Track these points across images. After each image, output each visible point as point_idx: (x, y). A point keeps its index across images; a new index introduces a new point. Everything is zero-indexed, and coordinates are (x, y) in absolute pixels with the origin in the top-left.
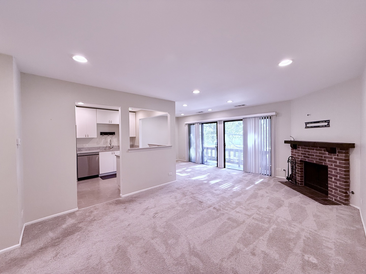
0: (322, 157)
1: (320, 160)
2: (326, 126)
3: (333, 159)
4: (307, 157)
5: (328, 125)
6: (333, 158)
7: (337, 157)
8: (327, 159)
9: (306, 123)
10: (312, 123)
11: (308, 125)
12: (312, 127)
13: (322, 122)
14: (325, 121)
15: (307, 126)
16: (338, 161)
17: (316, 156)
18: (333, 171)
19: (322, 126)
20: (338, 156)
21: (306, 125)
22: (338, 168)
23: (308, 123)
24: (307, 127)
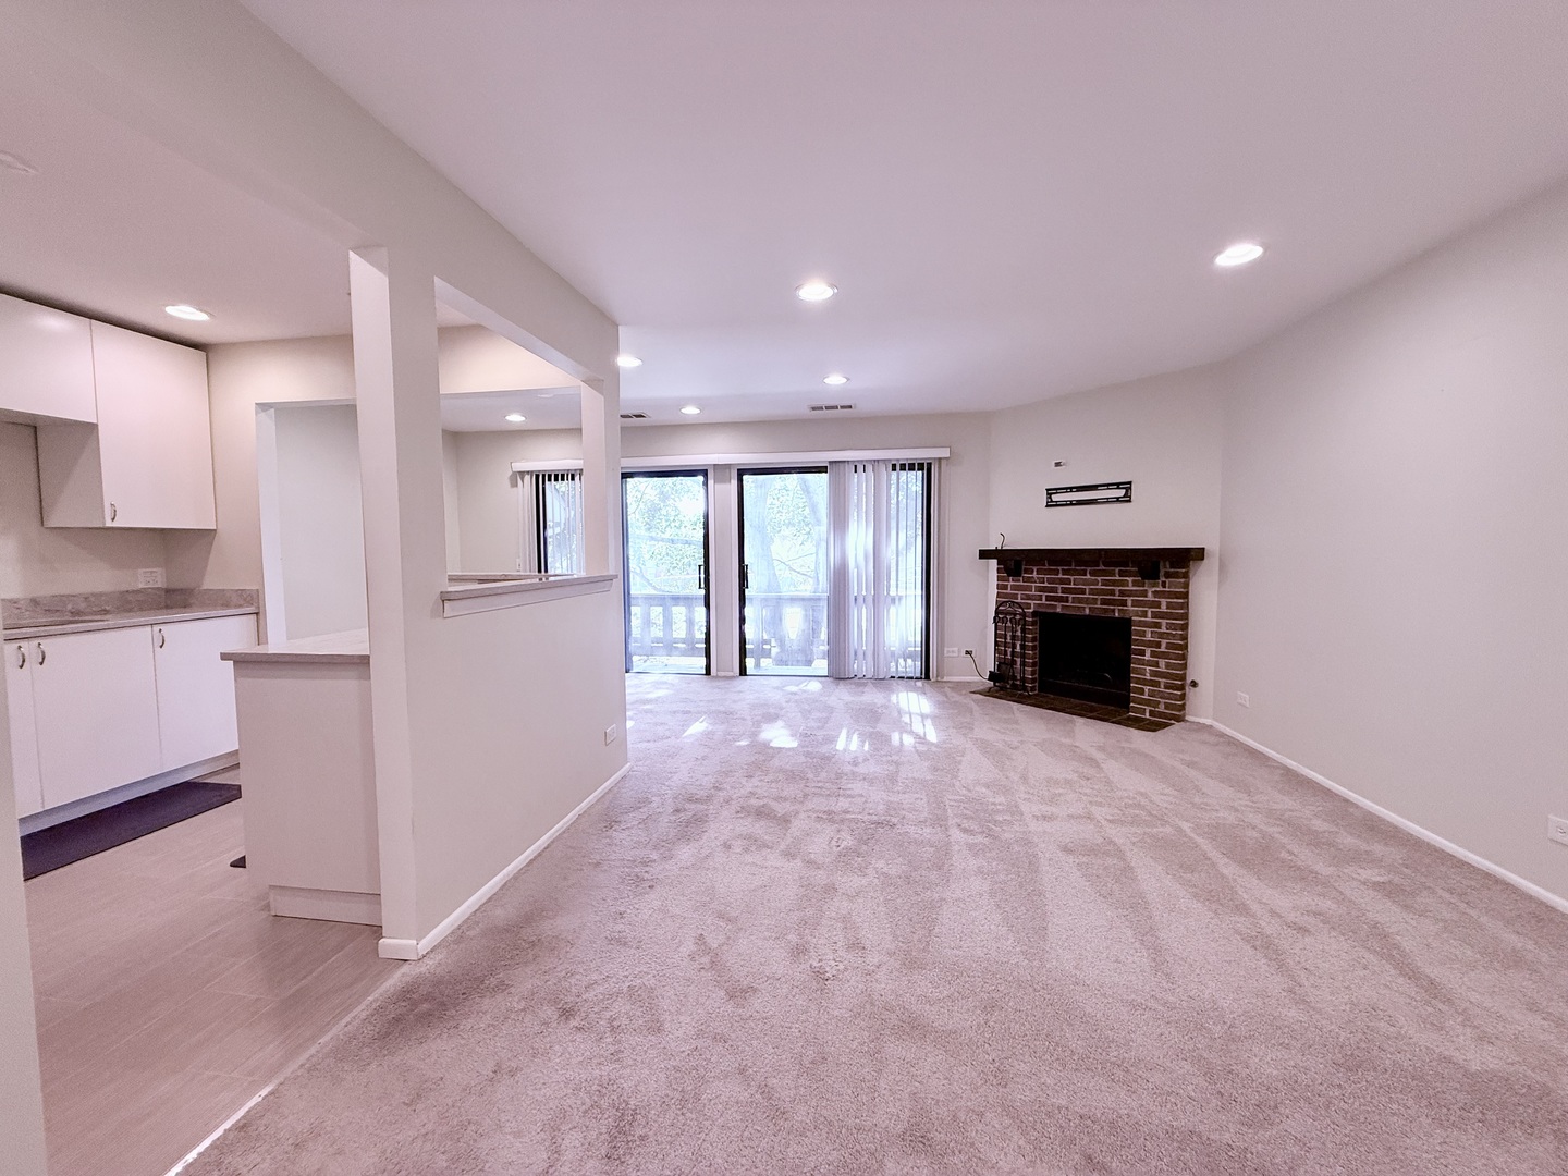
0: (1112, 593)
1: (1104, 602)
2: (1118, 500)
3: (1150, 597)
4: (1060, 599)
5: (1127, 499)
6: (1150, 594)
7: (1160, 589)
8: (1129, 600)
9: (1050, 492)
10: (1070, 489)
11: (1055, 498)
12: (1071, 503)
13: (1108, 486)
14: (1118, 486)
15: (1052, 501)
16: (1164, 602)
17: (1092, 592)
18: (1148, 631)
19: (1108, 501)
20: (1164, 585)
21: (1049, 495)
22: (1164, 622)
23: (1057, 490)
24: (1051, 504)
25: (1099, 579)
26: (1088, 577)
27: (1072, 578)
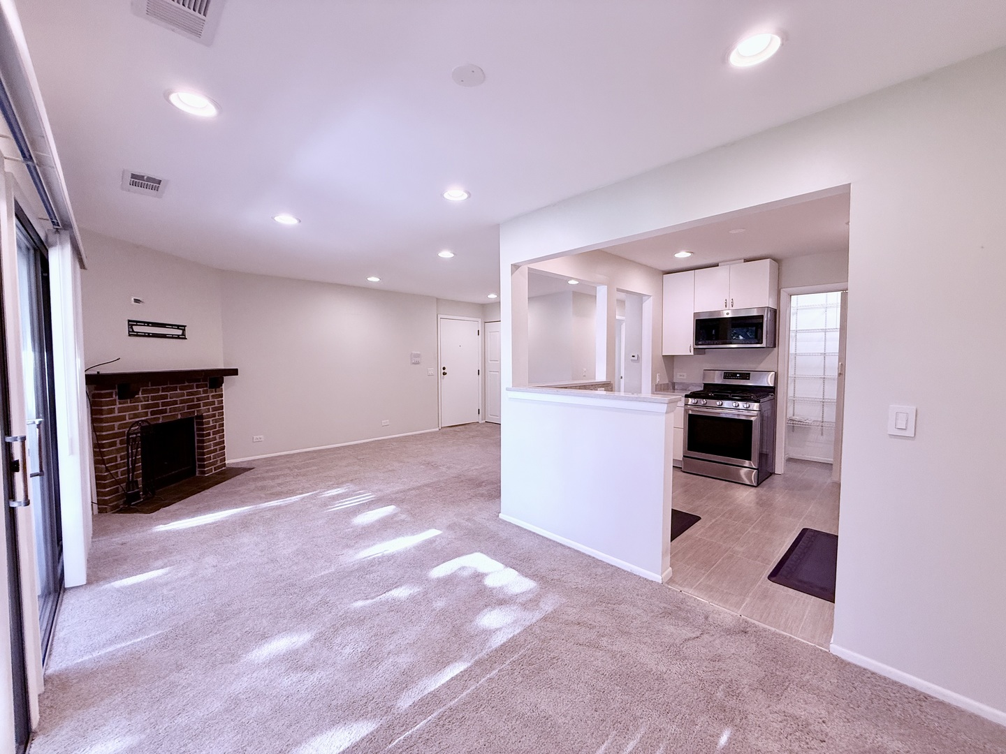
2: (178, 337)
5: (184, 337)
10: (147, 324)
11: (136, 329)
12: (149, 336)
13: (172, 326)
14: (178, 327)
15: (133, 331)
19: (172, 337)
23: (138, 323)
24: (131, 333)
25: (185, 392)
26: (179, 391)
27: (168, 393)
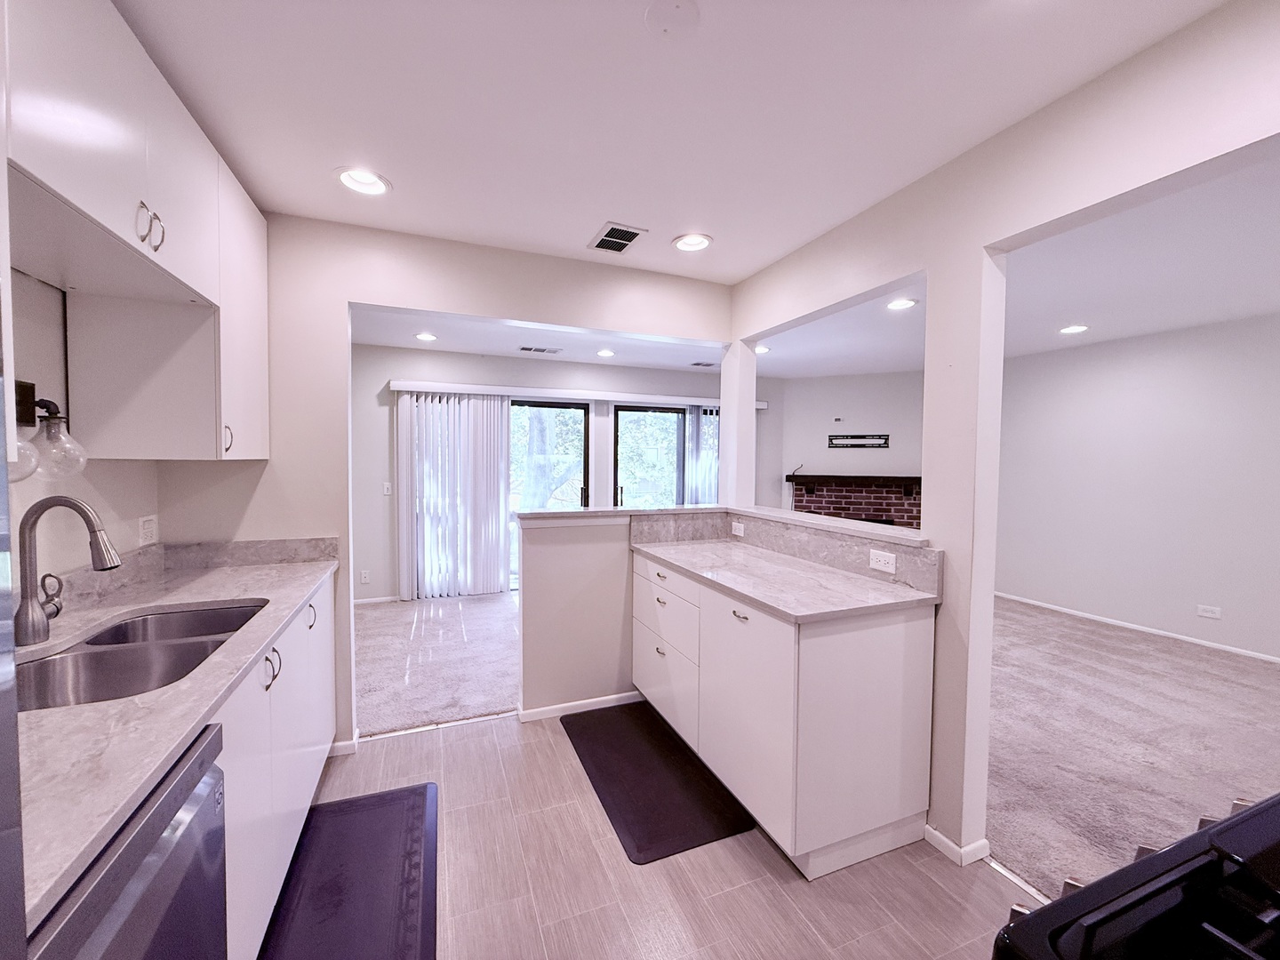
0: (881, 504)
1: (875, 510)
2: (879, 446)
4: (844, 509)
5: (886, 445)
6: (906, 505)
7: (913, 502)
8: (893, 509)
9: (831, 438)
10: (847, 437)
11: (834, 441)
12: (847, 446)
13: (873, 437)
14: (880, 437)
15: (833, 444)
16: (915, 510)
17: (867, 504)
19: (873, 446)
20: (915, 499)
23: (837, 437)
24: (831, 446)
25: (872, 495)
26: (864, 494)
